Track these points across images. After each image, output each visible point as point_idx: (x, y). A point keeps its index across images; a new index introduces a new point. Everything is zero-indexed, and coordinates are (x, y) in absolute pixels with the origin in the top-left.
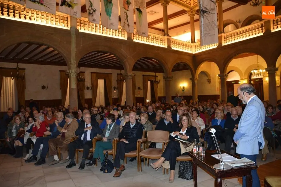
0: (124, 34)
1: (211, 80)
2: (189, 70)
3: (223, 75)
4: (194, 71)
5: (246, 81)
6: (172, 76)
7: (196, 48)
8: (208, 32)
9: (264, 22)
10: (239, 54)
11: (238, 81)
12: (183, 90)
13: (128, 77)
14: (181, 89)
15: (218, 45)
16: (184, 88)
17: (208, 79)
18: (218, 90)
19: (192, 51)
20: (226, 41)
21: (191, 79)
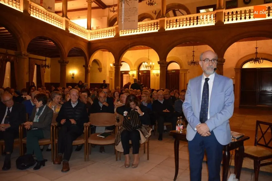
1: (102, 69)
2: (83, 57)
3: (118, 64)
4: (88, 59)
5: (135, 73)
6: (68, 61)
7: (92, 35)
8: (127, 17)
10: (135, 46)
11: (128, 71)
12: (73, 78)
14: (70, 76)
15: (115, 35)
16: (73, 75)
17: (99, 67)
18: (108, 79)
19: (87, 38)
20: (122, 33)
21: (84, 66)
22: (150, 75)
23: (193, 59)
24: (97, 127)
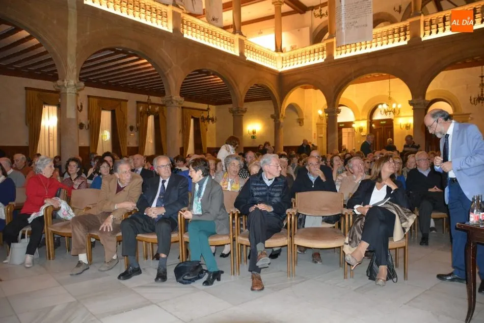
0: (167, 22)
1: (304, 121)
2: (271, 101)
3: (332, 109)
4: (278, 102)
5: (364, 124)
7: (284, 62)
8: (353, 20)
9: (410, 23)
10: (363, 74)
11: (352, 123)
12: (253, 137)
13: (172, 103)
14: (249, 135)
15: (325, 58)
16: (254, 132)
17: (298, 118)
18: (315, 138)
19: (276, 66)
20: (339, 52)
21: (272, 117)
22: (392, 128)
23: (482, 91)
24: (307, 216)
